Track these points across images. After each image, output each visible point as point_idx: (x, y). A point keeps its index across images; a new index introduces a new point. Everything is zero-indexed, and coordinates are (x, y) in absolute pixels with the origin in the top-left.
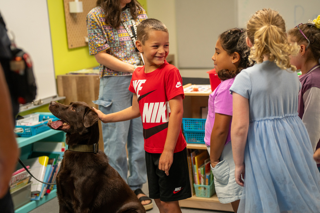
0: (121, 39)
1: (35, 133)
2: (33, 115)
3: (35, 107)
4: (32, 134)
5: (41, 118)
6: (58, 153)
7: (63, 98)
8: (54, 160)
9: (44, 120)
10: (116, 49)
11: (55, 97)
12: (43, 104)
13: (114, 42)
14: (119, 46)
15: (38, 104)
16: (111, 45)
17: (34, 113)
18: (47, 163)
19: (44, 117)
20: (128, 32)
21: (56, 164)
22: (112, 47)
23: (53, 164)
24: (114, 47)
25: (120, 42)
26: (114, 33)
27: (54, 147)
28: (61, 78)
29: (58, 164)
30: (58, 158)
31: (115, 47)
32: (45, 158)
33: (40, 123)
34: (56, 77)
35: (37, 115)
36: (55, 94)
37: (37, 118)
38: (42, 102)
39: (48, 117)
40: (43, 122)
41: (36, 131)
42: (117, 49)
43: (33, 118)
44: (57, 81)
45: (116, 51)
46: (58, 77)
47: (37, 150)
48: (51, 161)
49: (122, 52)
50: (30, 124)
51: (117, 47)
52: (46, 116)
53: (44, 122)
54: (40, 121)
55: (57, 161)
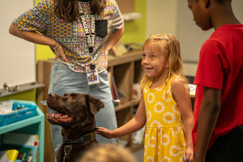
0: (80, 34)
1: (6, 123)
2: (7, 103)
3: (10, 93)
4: (3, 124)
5: (15, 107)
6: (30, 147)
7: (41, 85)
8: (25, 154)
9: (18, 108)
10: (73, 45)
11: (33, 84)
12: (18, 91)
13: (72, 37)
14: (77, 41)
15: (14, 90)
16: (68, 40)
17: (8, 100)
18: (16, 158)
19: (19, 106)
20: (84, 28)
21: (26, 159)
22: (68, 42)
23: (23, 159)
24: (71, 43)
25: (78, 37)
26: (73, 26)
27: (26, 140)
28: (42, 64)
29: (28, 159)
30: (30, 153)
31: (73, 42)
32: (14, 152)
33: (13, 112)
34: (37, 62)
35: (11, 102)
36: (33, 80)
37: (11, 107)
38: (18, 88)
39: (23, 106)
40: (16, 111)
41: (7, 121)
42: (75, 44)
43: (6, 106)
44: (37, 66)
45: (73, 47)
46: (39, 62)
47: (7, 141)
48: (21, 156)
49: (79, 48)
50: (2, 112)
51: (74, 42)
52: (21, 105)
53: (18, 112)
54: (13, 109)
55: (28, 156)
